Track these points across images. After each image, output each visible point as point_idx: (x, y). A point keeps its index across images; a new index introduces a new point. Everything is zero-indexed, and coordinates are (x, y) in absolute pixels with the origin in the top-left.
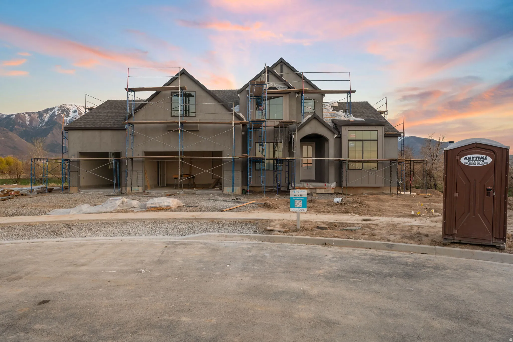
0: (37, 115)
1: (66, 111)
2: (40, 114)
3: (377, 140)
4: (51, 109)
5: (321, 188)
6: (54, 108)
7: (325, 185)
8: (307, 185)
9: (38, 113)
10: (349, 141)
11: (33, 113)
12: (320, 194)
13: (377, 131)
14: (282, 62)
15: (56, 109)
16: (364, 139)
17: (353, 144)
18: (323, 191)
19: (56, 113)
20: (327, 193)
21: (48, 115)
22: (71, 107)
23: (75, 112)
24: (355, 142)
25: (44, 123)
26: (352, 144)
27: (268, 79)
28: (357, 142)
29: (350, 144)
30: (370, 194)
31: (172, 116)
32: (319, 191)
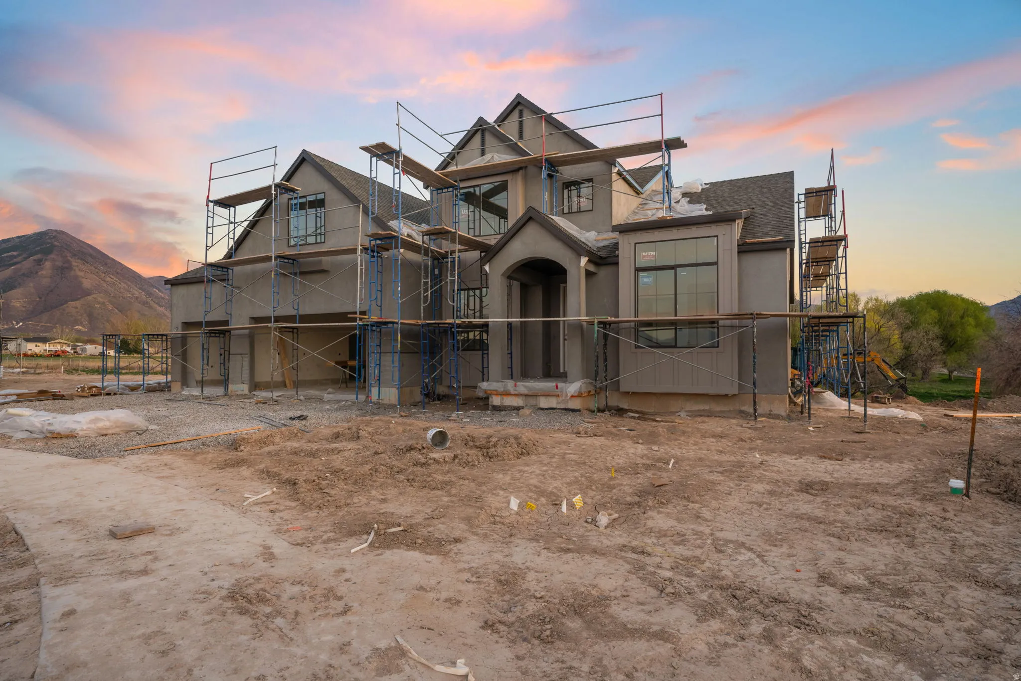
3: (716, 263)
5: (547, 395)
7: (557, 387)
8: (516, 385)
10: (638, 270)
12: (547, 409)
13: (715, 238)
14: (519, 105)
16: (677, 263)
17: (650, 279)
18: (552, 403)
20: (563, 406)
24: (655, 272)
26: (646, 279)
27: (483, 143)
28: (659, 272)
29: (640, 280)
30: (700, 414)
31: (289, 246)
32: (544, 403)
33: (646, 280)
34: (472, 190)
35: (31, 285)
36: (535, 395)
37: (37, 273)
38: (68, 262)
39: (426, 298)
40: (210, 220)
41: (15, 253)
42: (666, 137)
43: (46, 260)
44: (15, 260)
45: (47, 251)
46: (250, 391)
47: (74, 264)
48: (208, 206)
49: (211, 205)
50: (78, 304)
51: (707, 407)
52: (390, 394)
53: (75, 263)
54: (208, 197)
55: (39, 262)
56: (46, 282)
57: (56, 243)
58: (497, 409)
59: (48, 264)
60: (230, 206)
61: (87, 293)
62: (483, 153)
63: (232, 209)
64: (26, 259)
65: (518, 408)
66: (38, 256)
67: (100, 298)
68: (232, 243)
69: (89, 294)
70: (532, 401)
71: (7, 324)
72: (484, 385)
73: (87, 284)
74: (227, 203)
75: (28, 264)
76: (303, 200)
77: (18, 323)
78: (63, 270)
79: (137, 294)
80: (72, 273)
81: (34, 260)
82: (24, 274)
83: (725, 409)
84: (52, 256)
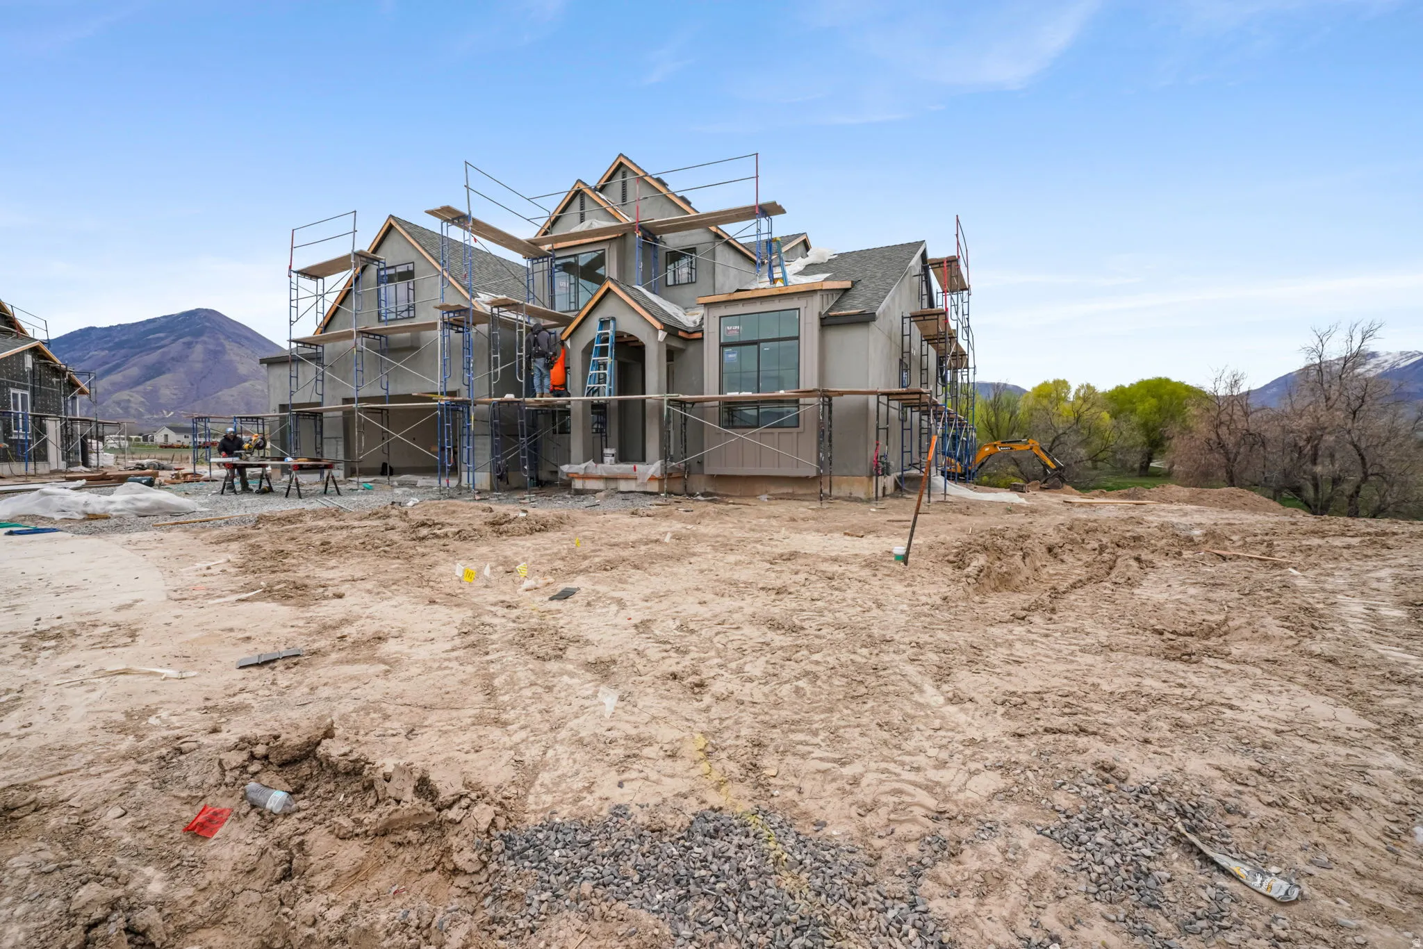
3: (798, 338)
5: (626, 478)
7: (635, 469)
10: (723, 345)
12: (626, 492)
13: (797, 311)
14: (620, 168)
16: (761, 338)
17: (735, 355)
18: (631, 486)
20: (642, 489)
24: (739, 348)
26: (730, 354)
27: (582, 207)
28: (743, 348)
29: (725, 356)
30: (781, 497)
31: (380, 320)
32: (623, 486)
33: (730, 356)
34: (572, 260)
35: (181, 369)
36: (615, 479)
37: (187, 356)
38: (222, 345)
39: (496, 374)
40: (294, 292)
41: (161, 335)
42: (760, 202)
43: (197, 342)
44: (163, 342)
45: (199, 333)
46: (346, 476)
47: (228, 347)
48: (290, 277)
49: (294, 276)
50: (233, 391)
51: (790, 491)
52: (483, 479)
53: (228, 345)
54: (290, 267)
55: (189, 345)
56: (198, 366)
57: (207, 324)
58: (579, 493)
59: (199, 348)
60: (317, 277)
61: (243, 379)
62: (582, 220)
63: (320, 281)
64: (174, 341)
65: (596, 492)
66: (189, 339)
67: (259, 386)
68: (321, 318)
69: (245, 381)
70: (612, 485)
71: (157, 414)
72: (565, 468)
73: (242, 370)
74: (313, 273)
75: (176, 348)
76: (391, 272)
77: (168, 413)
78: (216, 354)
80: (227, 357)
81: (184, 343)
82: (173, 359)
83: (809, 492)
84: (204, 338)
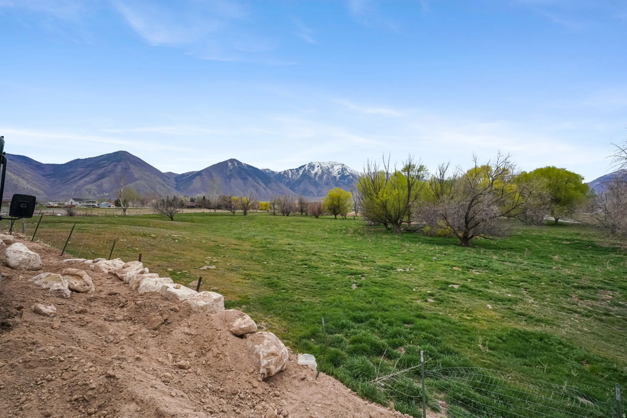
0: (295, 171)
1: (313, 167)
2: (298, 170)
4: (304, 166)
6: (305, 165)
9: (296, 169)
11: (293, 169)
15: (306, 166)
19: (307, 169)
21: (302, 171)
22: (316, 164)
23: (318, 166)
25: (299, 176)
35: (112, 176)
37: (115, 170)
38: (129, 166)
43: (119, 165)
44: (105, 165)
45: (119, 161)
47: (131, 166)
50: (132, 185)
55: (115, 166)
56: (119, 174)
57: (123, 157)
59: (119, 167)
61: (137, 180)
64: (110, 164)
66: (116, 163)
67: (143, 182)
73: (136, 176)
75: (110, 167)
77: (106, 193)
78: (126, 170)
79: (159, 180)
80: (130, 171)
81: (113, 165)
82: (109, 171)
84: (122, 163)
